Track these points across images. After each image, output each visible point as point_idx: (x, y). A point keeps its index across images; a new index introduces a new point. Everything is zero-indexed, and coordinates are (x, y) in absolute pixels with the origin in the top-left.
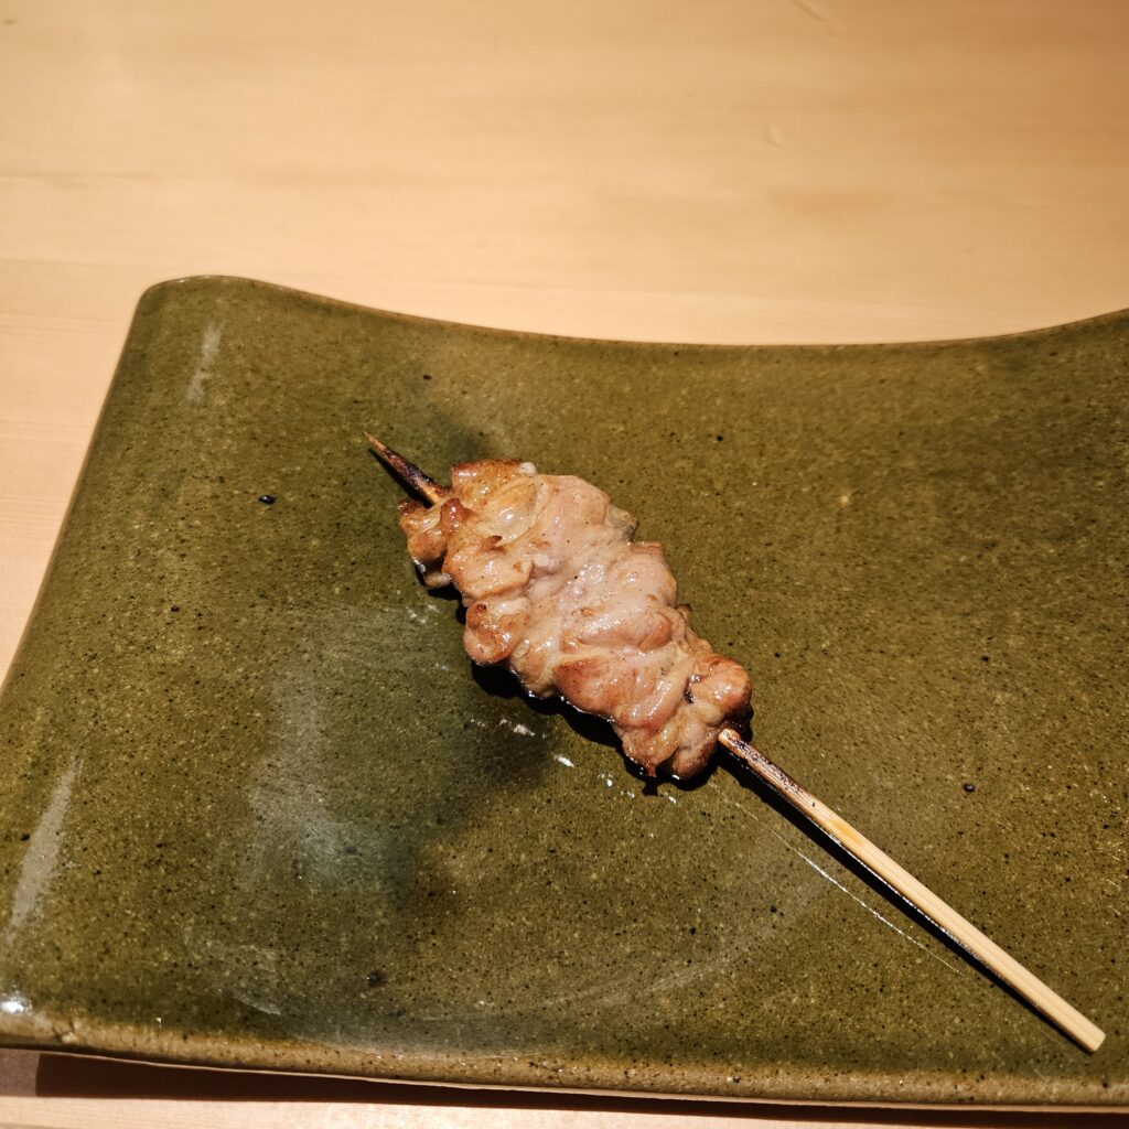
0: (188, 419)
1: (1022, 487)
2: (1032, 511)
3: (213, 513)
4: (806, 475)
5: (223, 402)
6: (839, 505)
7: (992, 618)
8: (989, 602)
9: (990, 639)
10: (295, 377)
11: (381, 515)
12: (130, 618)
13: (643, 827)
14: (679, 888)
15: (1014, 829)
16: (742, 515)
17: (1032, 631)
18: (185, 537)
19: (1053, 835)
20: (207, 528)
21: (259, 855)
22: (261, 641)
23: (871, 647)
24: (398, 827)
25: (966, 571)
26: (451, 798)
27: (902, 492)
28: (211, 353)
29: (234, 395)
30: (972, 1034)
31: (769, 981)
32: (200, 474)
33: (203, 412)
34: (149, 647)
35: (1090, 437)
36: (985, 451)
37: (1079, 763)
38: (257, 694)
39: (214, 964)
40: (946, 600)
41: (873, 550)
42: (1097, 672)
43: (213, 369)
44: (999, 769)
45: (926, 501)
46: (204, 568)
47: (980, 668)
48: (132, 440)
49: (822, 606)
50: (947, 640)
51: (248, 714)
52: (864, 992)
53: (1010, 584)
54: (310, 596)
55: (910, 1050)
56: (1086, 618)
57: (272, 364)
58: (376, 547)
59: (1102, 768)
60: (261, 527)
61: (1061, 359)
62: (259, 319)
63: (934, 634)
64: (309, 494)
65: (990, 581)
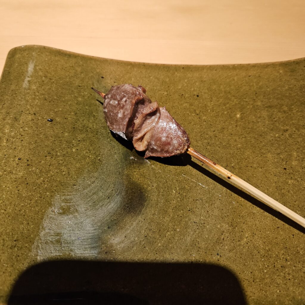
0: (24, 94)
2: (299, 119)
3: (32, 126)
4: (225, 108)
5: (35, 88)
6: (236, 118)
7: (287, 155)
8: (286, 150)
9: (286, 162)
10: (59, 78)
11: (88, 124)
12: (5, 163)
13: (175, 227)
14: (187, 248)
16: (205, 121)
17: (300, 159)
18: (22, 134)
20: (30, 131)
22: (49, 168)
23: (248, 165)
25: (279, 139)
26: (112, 220)
27: (257, 113)
28: (31, 71)
29: (38, 85)
30: (283, 296)
32: (27, 112)
34: (11, 172)
36: (283, 99)
38: (47, 187)
40: (272, 149)
41: (248, 132)
43: (32, 77)
45: (265, 116)
46: (29, 144)
47: (283, 172)
48: (5, 101)
49: (231, 152)
50: (272, 162)
51: (45, 194)
52: (248, 282)
53: (292, 143)
54: (65, 153)
55: (263, 302)
57: (51, 74)
58: (87, 135)
60: (48, 130)
62: (47, 59)
63: (268, 161)
64: (64, 118)
65: (286, 143)
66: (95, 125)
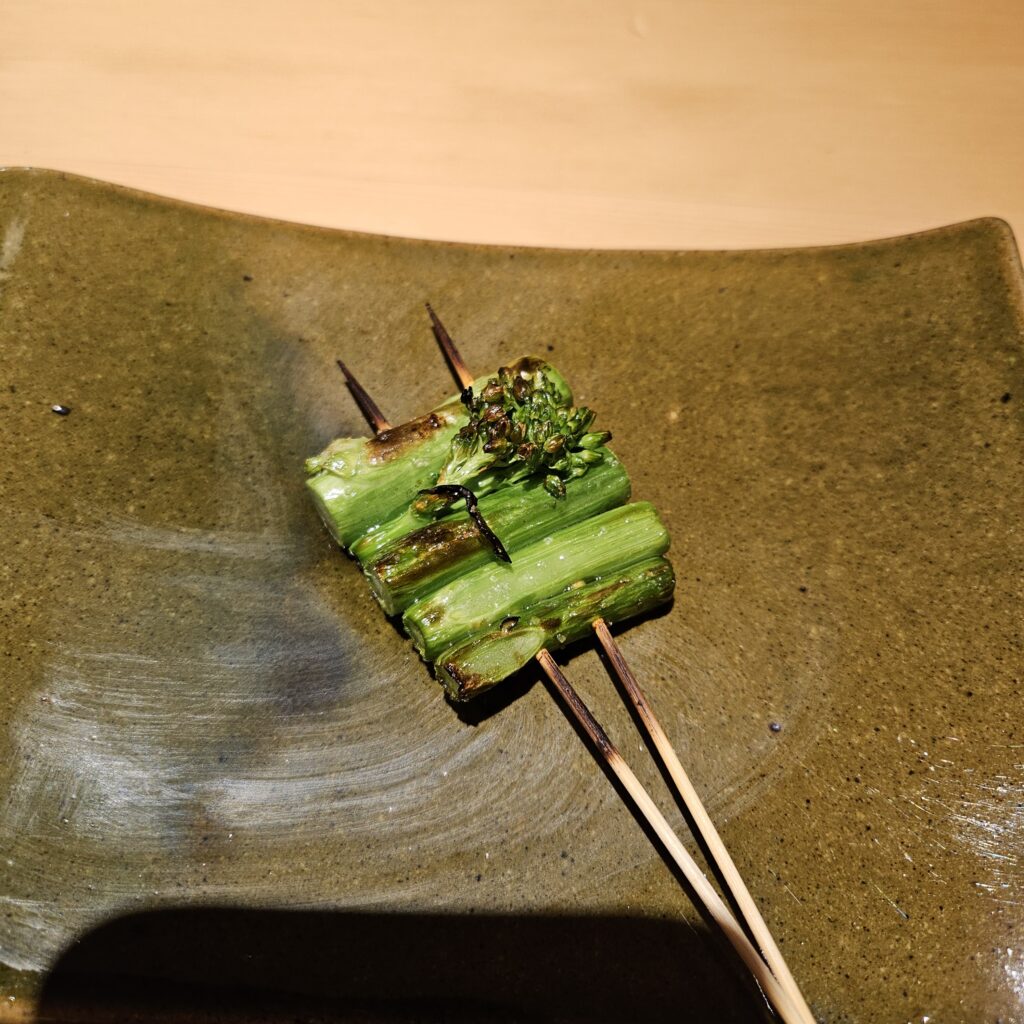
1: (855, 406)
2: (862, 432)
4: (636, 389)
5: (21, 305)
6: (667, 421)
7: (813, 546)
8: (811, 529)
9: (809, 568)
10: (105, 277)
11: (186, 427)
13: (438, 764)
15: (818, 773)
17: (853, 561)
19: (857, 780)
21: (23, 797)
22: (44, 564)
23: (688, 574)
25: (792, 495)
26: (236, 734)
27: (732, 410)
28: (12, 251)
29: (33, 297)
35: (928, 355)
36: (821, 367)
37: (889, 704)
38: (34, 622)
40: (768, 525)
41: (698, 470)
42: (914, 607)
43: (13, 269)
44: (808, 708)
45: (757, 419)
47: (796, 599)
50: (765, 568)
51: (23, 644)
53: (835, 510)
54: (100, 516)
56: (909, 549)
57: (78, 264)
58: (178, 462)
59: (912, 710)
60: (53, 441)
61: (905, 271)
62: (68, 214)
63: (754, 562)
64: (109, 404)
65: (815, 506)
66: (208, 431)
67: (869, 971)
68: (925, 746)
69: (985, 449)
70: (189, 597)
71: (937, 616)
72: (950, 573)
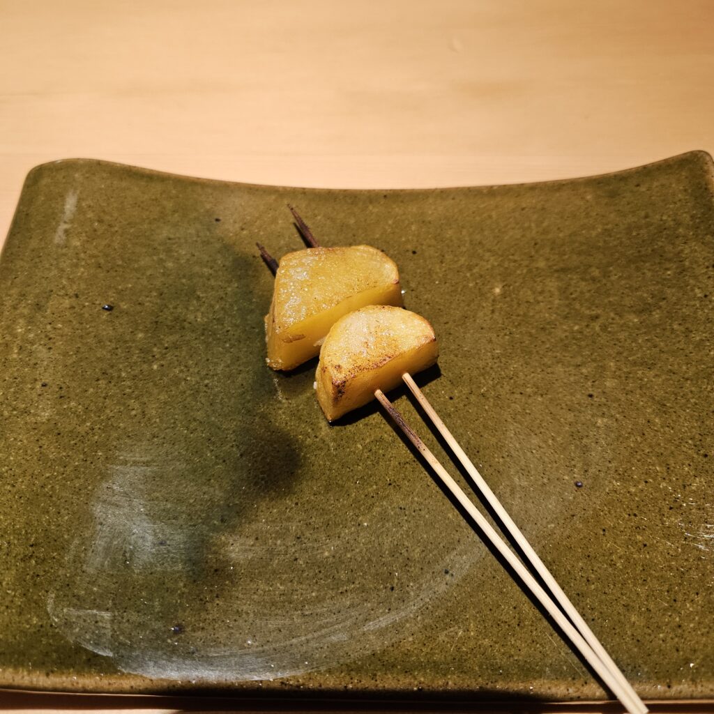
0: (55, 256)
1: (616, 277)
2: (623, 293)
3: (71, 319)
4: (471, 275)
5: (78, 244)
6: (493, 294)
7: (595, 368)
8: (593, 357)
9: (593, 382)
10: (129, 224)
11: (186, 315)
12: (14, 393)
13: (360, 519)
14: (383, 560)
15: (609, 512)
16: (428, 304)
17: (623, 375)
18: (51, 336)
19: (635, 515)
20: (66, 329)
21: (100, 548)
22: (103, 404)
23: (514, 390)
24: (194, 526)
25: (579, 336)
26: (231, 504)
27: (535, 284)
28: (71, 211)
29: (85, 238)
31: (443, 621)
32: (62, 292)
33: (64, 251)
34: (26, 412)
35: (662, 242)
36: (592, 253)
37: (653, 465)
38: (99, 440)
39: (68, 624)
40: (564, 356)
41: (516, 324)
42: (665, 402)
43: (72, 222)
44: (599, 471)
45: (552, 289)
46: (64, 356)
47: (587, 402)
48: (18, 272)
49: (481, 363)
50: (565, 383)
51: (94, 454)
52: (507, 627)
53: (608, 344)
54: (137, 372)
55: (537, 666)
56: (659, 365)
57: (112, 216)
58: (182, 336)
59: (668, 468)
60: (104, 327)
61: (643, 189)
62: (103, 186)
63: (557, 380)
64: (137, 303)
65: (594, 342)
66: (200, 316)
67: (653, 637)
68: (679, 491)
69: (704, 299)
70: (195, 420)
71: (681, 407)
72: (687, 379)
